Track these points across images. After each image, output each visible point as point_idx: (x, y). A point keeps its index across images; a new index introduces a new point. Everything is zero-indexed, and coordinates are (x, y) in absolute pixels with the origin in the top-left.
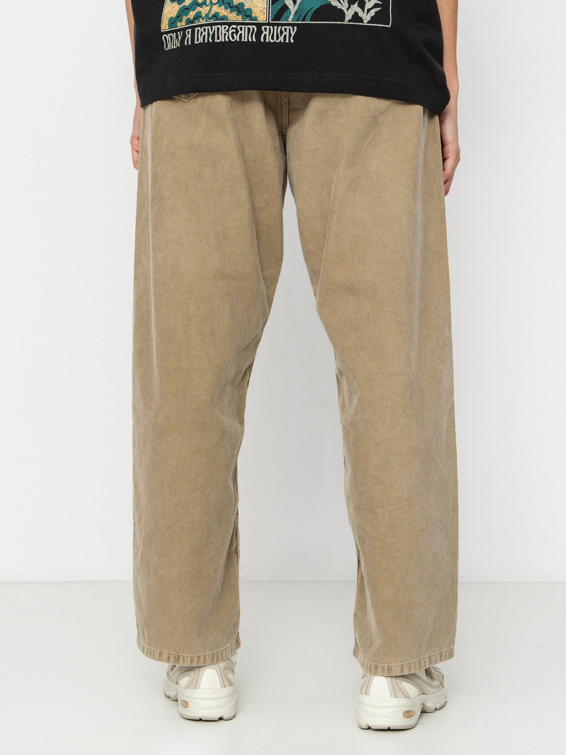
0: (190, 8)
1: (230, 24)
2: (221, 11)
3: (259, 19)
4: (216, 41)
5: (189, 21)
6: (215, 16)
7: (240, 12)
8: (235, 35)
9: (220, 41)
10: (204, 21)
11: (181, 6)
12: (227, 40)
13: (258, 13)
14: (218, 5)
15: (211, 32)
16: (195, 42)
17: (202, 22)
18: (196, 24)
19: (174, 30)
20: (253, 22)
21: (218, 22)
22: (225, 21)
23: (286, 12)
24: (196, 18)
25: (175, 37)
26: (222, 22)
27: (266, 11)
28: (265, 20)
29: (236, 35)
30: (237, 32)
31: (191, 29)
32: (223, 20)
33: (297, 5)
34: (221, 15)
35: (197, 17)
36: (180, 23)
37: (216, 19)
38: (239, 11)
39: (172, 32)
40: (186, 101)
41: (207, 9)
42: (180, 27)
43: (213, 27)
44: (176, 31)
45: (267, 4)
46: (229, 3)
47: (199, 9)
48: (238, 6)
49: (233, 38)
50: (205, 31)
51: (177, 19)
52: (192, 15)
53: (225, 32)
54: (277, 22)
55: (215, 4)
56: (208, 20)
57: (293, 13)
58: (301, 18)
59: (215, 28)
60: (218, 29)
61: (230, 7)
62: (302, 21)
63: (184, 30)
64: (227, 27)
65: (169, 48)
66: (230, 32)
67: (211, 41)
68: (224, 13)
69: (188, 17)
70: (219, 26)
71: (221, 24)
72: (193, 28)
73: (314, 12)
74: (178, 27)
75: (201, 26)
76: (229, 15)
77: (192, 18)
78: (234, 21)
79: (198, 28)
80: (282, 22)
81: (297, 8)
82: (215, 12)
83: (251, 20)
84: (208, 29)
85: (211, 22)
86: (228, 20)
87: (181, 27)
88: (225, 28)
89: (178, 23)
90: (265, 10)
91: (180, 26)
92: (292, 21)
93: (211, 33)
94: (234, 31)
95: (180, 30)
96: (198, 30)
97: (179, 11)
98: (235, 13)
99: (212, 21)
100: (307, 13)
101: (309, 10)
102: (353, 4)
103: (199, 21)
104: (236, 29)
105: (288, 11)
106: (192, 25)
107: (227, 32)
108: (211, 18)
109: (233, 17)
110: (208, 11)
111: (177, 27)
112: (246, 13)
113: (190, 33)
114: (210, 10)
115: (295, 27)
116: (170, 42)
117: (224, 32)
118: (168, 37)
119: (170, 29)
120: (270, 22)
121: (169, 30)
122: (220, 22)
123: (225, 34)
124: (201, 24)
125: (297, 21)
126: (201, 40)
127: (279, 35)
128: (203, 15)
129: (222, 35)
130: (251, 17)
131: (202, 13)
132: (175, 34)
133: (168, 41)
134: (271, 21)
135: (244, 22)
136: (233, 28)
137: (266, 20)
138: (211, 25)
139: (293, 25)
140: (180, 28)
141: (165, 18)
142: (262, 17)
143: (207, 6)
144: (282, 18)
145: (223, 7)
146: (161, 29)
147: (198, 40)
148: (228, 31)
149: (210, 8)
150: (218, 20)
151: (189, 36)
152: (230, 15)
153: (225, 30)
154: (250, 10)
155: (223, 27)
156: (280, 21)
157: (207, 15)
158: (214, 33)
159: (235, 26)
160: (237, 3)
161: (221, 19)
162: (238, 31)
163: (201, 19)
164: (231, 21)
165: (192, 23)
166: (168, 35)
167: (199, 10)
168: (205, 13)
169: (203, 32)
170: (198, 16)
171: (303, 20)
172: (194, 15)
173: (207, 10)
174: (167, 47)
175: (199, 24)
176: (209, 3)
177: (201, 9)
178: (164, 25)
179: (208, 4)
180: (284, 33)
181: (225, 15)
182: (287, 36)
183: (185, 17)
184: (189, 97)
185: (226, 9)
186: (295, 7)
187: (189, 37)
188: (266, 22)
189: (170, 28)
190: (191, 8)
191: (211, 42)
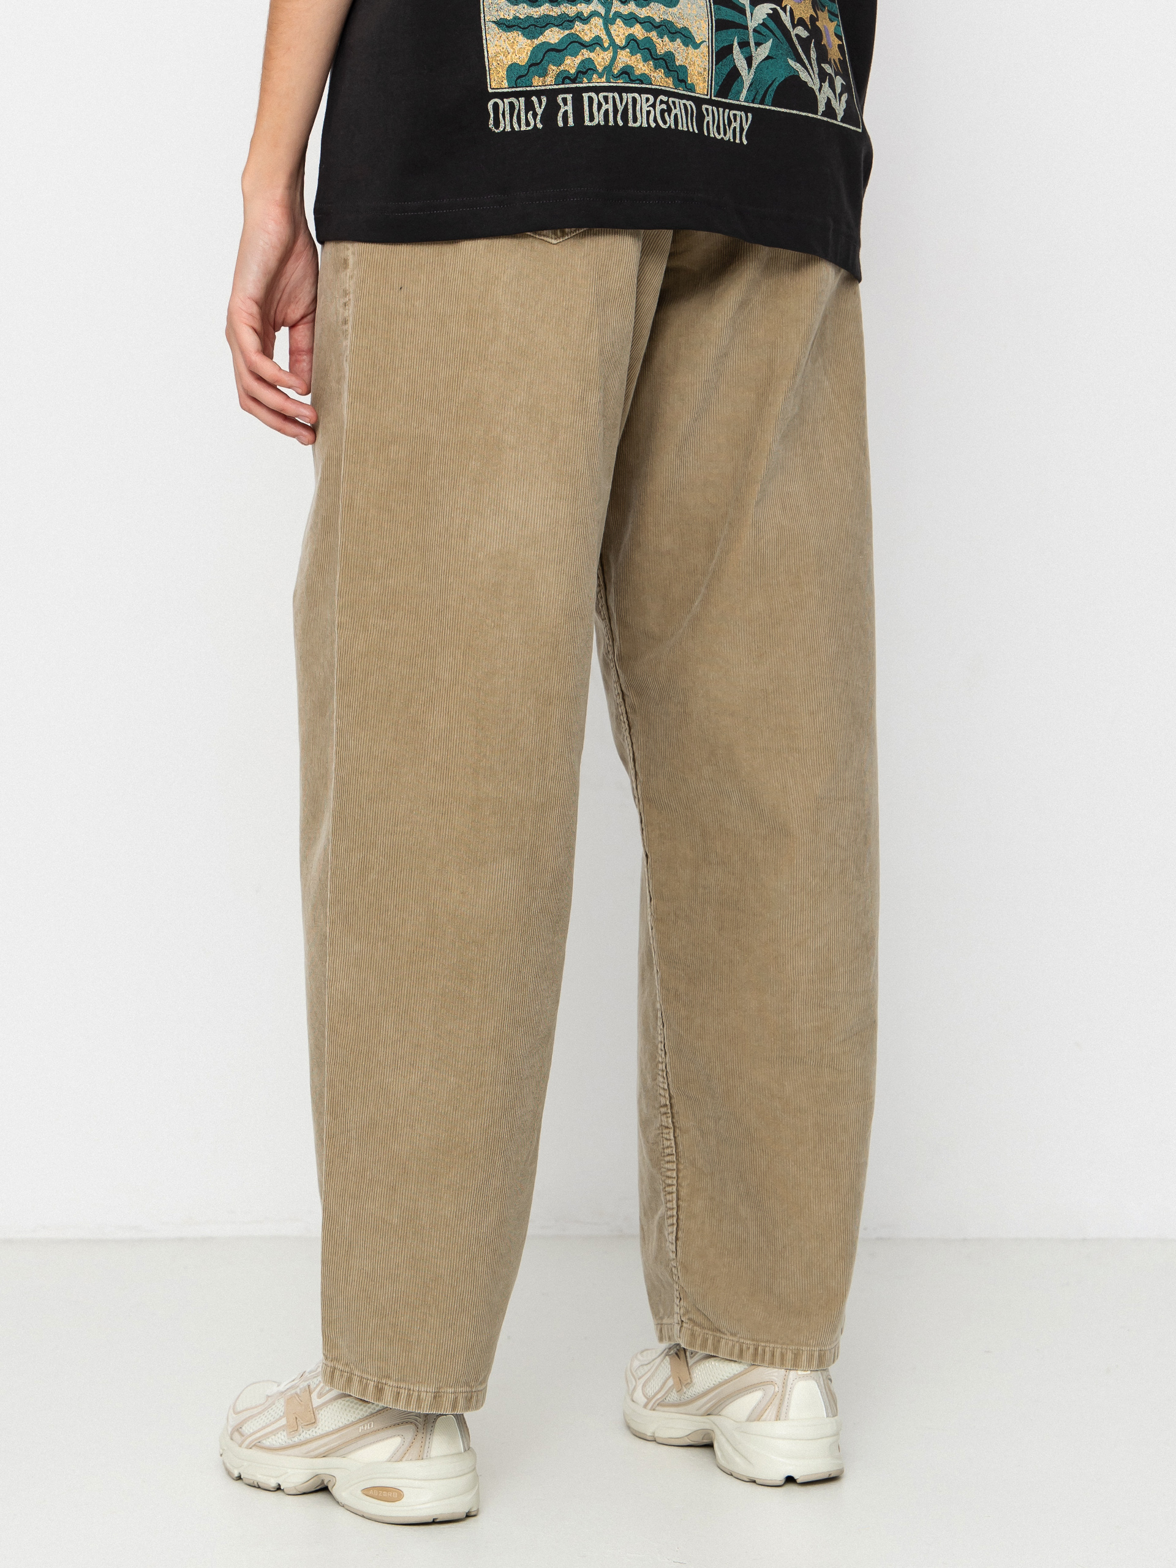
0: (563, 50)
1: (656, 93)
2: (636, 64)
3: (698, 89)
4: (631, 124)
5: (564, 77)
6: (626, 72)
7: (670, 70)
8: (666, 114)
9: (638, 124)
10: (604, 80)
11: (537, 42)
12: (653, 125)
13: (696, 78)
14: (628, 50)
15: (620, 105)
16: (586, 122)
17: (597, 81)
18: (585, 85)
19: (523, 91)
20: (690, 94)
21: (633, 85)
22: (647, 86)
23: (736, 83)
24: (584, 73)
25: (523, 107)
26: (641, 88)
27: (707, 75)
28: (706, 93)
29: (669, 115)
30: (669, 110)
31: (571, 95)
32: (642, 83)
33: (753, 70)
34: (638, 72)
35: (584, 70)
36: (541, 79)
37: (628, 80)
38: (667, 67)
39: (517, 95)
40: (554, 241)
41: (608, 55)
42: (540, 86)
43: (624, 95)
44: (528, 95)
45: (709, 61)
46: (648, 49)
47: (585, 54)
48: (665, 58)
49: (665, 122)
50: (607, 103)
51: (532, 69)
52: (571, 64)
53: (648, 109)
54: (723, 100)
55: (623, 48)
56: (611, 80)
57: (747, 85)
58: (759, 97)
59: (628, 97)
60: (634, 100)
61: (653, 58)
62: (761, 104)
63: (552, 94)
64: (652, 98)
65: (505, 125)
66: (658, 108)
67: (621, 123)
68: (644, 68)
69: (562, 68)
70: (636, 95)
71: (640, 91)
72: (577, 94)
73: (778, 87)
74: (534, 86)
75: (597, 90)
76: (652, 74)
77: (573, 71)
78: (663, 88)
79: (590, 93)
80: (731, 101)
81: (752, 76)
82: (624, 65)
83: (686, 89)
84: (613, 97)
85: (618, 85)
86: (652, 84)
87: (543, 88)
88: (648, 100)
89: (537, 78)
90: (706, 73)
91: (540, 84)
92: (745, 101)
93: (620, 108)
94: (664, 106)
95: (539, 94)
96: (591, 99)
97: (532, 52)
98: (663, 71)
99: (620, 83)
100: (768, 89)
101: (770, 83)
102: (824, 82)
103: (591, 79)
104: (667, 103)
105: (739, 79)
106: (574, 85)
107: (651, 109)
108: (618, 77)
109: (660, 79)
110: (608, 61)
111: (531, 86)
112: (678, 73)
113: (570, 102)
114: (614, 59)
115: (749, 114)
116: (507, 116)
117: (645, 109)
118: (504, 105)
119: (513, 90)
120: (713, 98)
121: (510, 90)
122: (636, 85)
123: (648, 113)
124: (596, 86)
125: (753, 102)
126: (599, 119)
127: (727, 127)
128: (600, 69)
129: (643, 114)
130: (686, 83)
131: (596, 63)
132: (522, 100)
133: (501, 112)
134: (714, 96)
135: (676, 91)
136: (662, 102)
137: (708, 92)
138: (620, 90)
139: (746, 110)
140: (538, 88)
141: (495, 64)
142: (702, 85)
143: (604, 49)
144: (730, 93)
145: (639, 56)
146: (489, 86)
147: (592, 118)
148: (653, 106)
149: (613, 56)
150: (632, 81)
151: (566, 108)
152: (655, 75)
153: (649, 104)
154: (684, 68)
155: (644, 96)
156: (727, 99)
157: (608, 69)
158: (626, 109)
159: (665, 99)
160: (662, 51)
161: (638, 80)
162: (671, 110)
163: (594, 76)
164: (658, 87)
165: (574, 81)
166: (505, 100)
167: (586, 56)
168: (603, 64)
169: (604, 103)
170: (587, 69)
171: (762, 102)
172: (576, 65)
173: (607, 59)
174: (497, 124)
175: (591, 85)
176: (608, 44)
177: (592, 55)
178: (496, 78)
179: (606, 45)
180: (733, 125)
181: (646, 72)
182: (738, 130)
183: (554, 68)
184: (563, 236)
185: (645, 60)
186: (750, 74)
187: (566, 112)
188: (706, 97)
189: (513, 87)
190: (566, 48)
191: (621, 125)
